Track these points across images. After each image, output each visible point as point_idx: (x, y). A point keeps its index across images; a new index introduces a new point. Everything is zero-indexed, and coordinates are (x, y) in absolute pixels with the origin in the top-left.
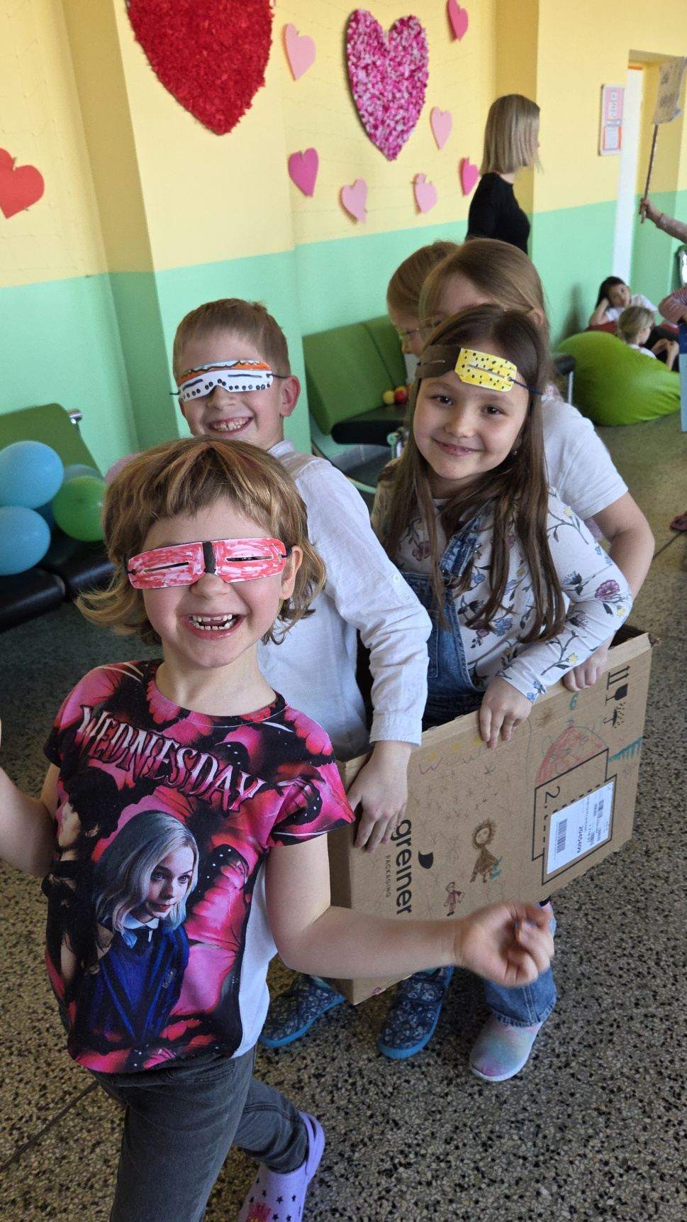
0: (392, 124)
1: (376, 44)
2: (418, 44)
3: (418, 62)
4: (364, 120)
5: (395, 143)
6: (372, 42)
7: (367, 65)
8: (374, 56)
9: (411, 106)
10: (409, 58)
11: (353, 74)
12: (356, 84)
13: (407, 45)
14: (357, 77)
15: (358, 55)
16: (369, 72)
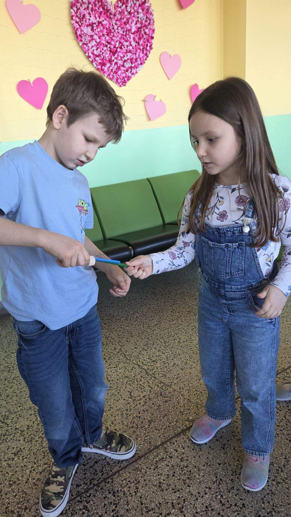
2: (143, 10)
3: (144, 22)
4: (90, 59)
5: (124, 75)
6: (97, 8)
7: (93, 23)
8: (100, 18)
9: (139, 51)
10: (135, 19)
11: (77, 29)
12: (80, 36)
13: (132, 11)
14: (81, 31)
15: (82, 16)
16: (94, 28)
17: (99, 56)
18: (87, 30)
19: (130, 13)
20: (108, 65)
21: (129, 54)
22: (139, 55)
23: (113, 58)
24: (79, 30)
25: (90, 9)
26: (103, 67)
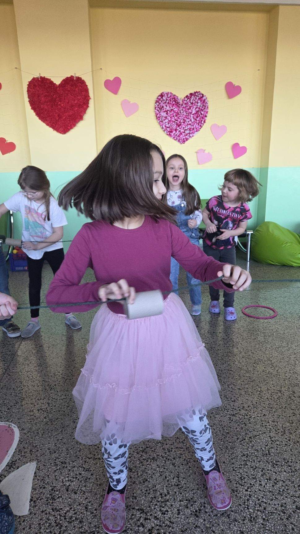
0: (182, 131)
1: (174, 103)
2: (201, 101)
3: (201, 108)
4: (163, 129)
5: (184, 138)
6: (171, 102)
7: (168, 110)
8: (172, 107)
9: (195, 124)
10: (195, 107)
11: (158, 114)
12: (159, 117)
13: (194, 102)
14: (160, 115)
15: (161, 107)
16: (168, 113)
17: (169, 127)
18: (164, 114)
19: (192, 103)
20: (174, 132)
21: (189, 126)
22: (196, 126)
23: (178, 128)
24: (159, 114)
25: (167, 103)
26: (171, 133)
